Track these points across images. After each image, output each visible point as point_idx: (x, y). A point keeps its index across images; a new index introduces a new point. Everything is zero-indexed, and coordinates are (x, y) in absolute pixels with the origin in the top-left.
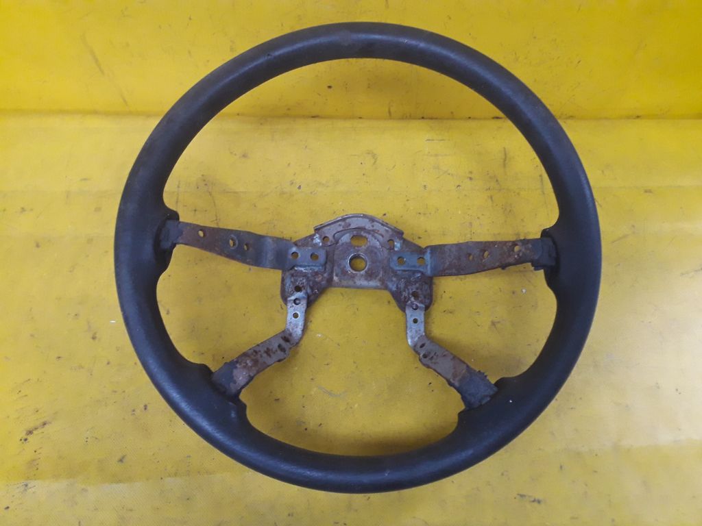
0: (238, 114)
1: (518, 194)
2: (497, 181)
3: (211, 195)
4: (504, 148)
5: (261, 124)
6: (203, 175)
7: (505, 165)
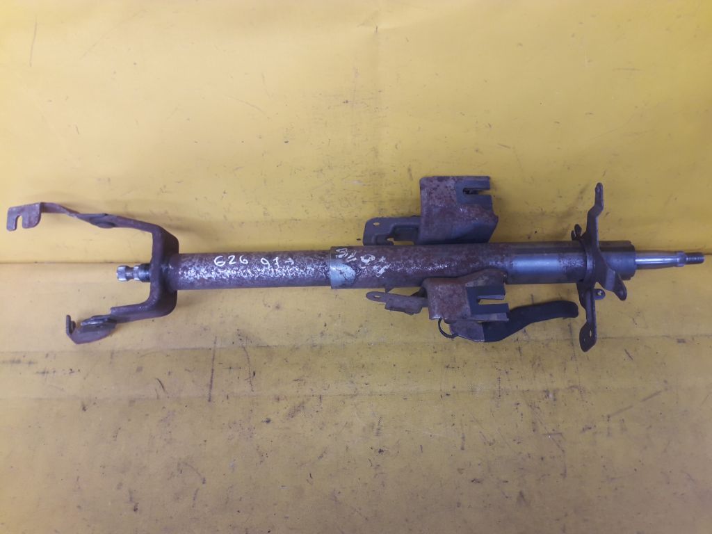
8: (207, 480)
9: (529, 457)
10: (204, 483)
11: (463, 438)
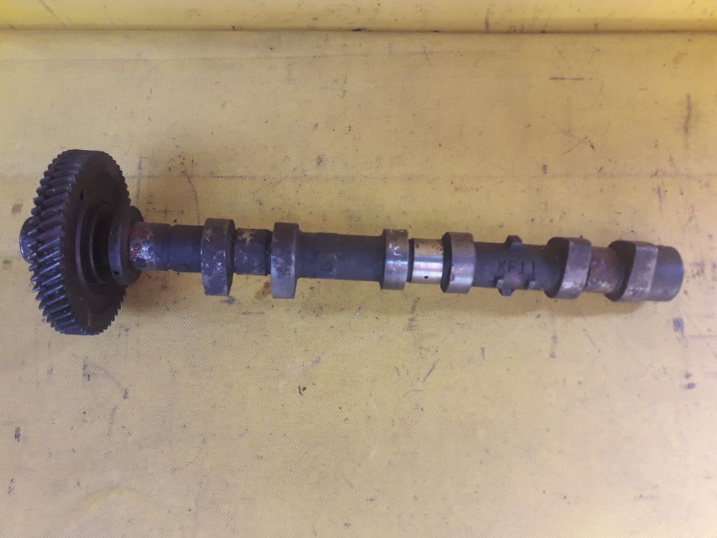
0: (234, 29)
1: (707, 185)
2: (671, 159)
3: (190, 182)
4: (688, 97)
5: (271, 49)
6: (177, 147)
7: (686, 130)
8: (130, 394)
9: (665, 372)
10: (125, 397)
11: (554, 338)
